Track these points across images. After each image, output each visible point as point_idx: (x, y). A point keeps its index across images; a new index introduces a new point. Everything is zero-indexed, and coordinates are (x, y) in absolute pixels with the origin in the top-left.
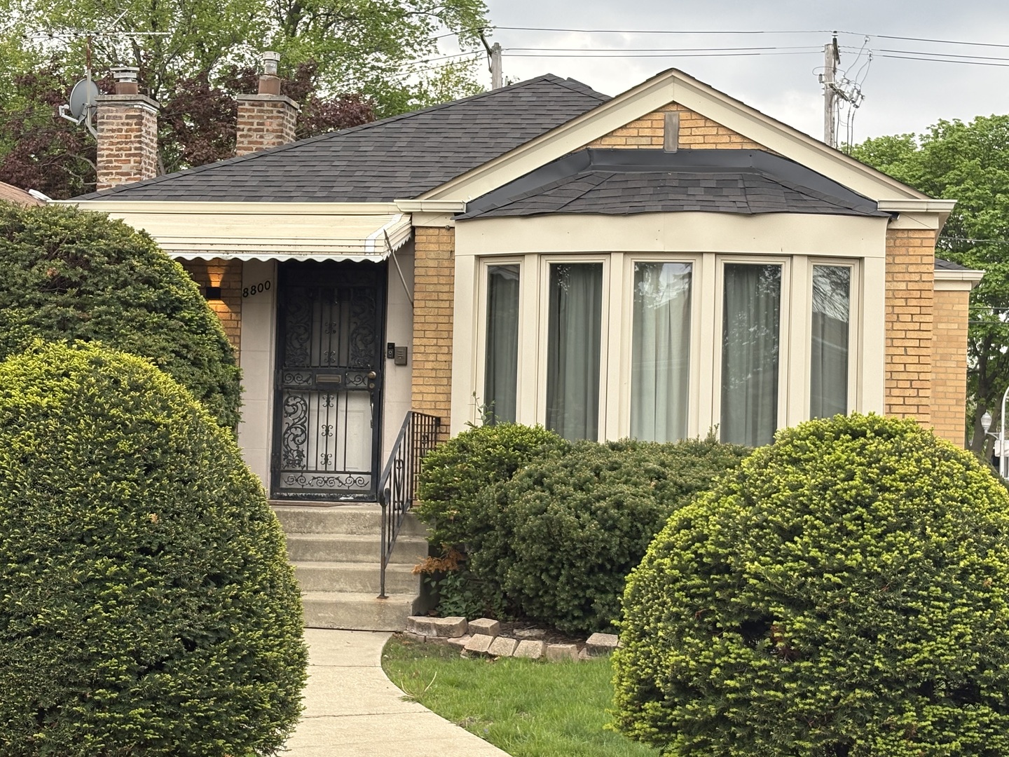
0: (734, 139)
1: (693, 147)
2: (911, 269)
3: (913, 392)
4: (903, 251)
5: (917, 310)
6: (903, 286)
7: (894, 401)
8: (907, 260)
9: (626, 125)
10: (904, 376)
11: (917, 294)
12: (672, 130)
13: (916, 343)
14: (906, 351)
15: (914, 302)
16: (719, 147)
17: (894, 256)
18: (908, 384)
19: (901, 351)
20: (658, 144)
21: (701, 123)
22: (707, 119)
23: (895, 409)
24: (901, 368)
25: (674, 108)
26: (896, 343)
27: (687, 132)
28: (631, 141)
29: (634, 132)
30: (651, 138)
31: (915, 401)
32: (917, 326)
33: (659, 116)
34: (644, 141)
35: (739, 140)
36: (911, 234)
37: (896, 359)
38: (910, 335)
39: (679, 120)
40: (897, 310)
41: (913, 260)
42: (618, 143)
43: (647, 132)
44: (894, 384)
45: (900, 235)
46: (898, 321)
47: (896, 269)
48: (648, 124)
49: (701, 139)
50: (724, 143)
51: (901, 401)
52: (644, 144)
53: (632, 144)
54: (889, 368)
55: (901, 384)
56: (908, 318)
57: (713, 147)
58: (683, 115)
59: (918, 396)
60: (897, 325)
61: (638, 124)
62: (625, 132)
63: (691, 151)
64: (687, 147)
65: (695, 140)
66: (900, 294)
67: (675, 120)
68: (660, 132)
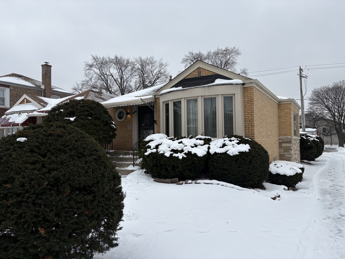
0: (211, 73)
1: (203, 76)
2: (249, 95)
4: (247, 92)
5: (250, 104)
7: (246, 125)
8: (247, 94)
9: (191, 73)
10: (248, 119)
11: (250, 101)
12: (200, 73)
13: (250, 112)
14: (248, 114)
17: (245, 93)
18: (249, 121)
20: (197, 76)
21: (205, 70)
22: (206, 70)
23: (246, 127)
25: (200, 68)
26: (246, 112)
27: (202, 73)
29: (192, 74)
30: (196, 75)
31: (251, 124)
32: (250, 108)
33: (197, 70)
34: (194, 76)
35: (212, 73)
36: (248, 88)
37: (246, 116)
38: (249, 110)
40: (246, 105)
41: (249, 93)
42: (190, 77)
43: (195, 74)
45: (246, 88)
46: (246, 107)
47: (245, 96)
48: (195, 72)
49: (205, 74)
50: (209, 74)
51: (248, 125)
53: (192, 77)
54: (245, 118)
55: (247, 121)
56: (248, 106)
57: (207, 75)
58: (201, 69)
61: (193, 73)
64: (202, 76)
65: (204, 74)
66: (247, 101)
67: (200, 71)
68: (197, 74)
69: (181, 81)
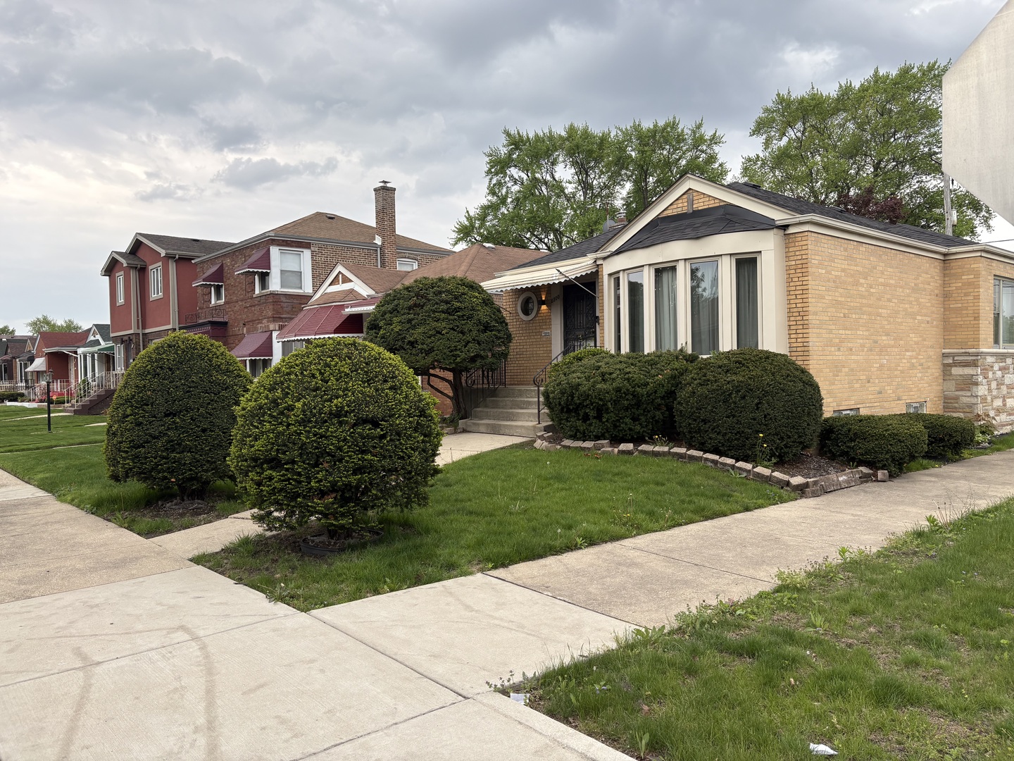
0: (716, 201)
2: (797, 253)
3: (800, 318)
4: (793, 244)
5: (800, 275)
6: (793, 263)
7: (791, 323)
8: (795, 249)
9: (671, 204)
10: (796, 310)
11: (800, 266)
12: (690, 202)
13: (801, 292)
14: (796, 296)
15: (799, 271)
16: (710, 206)
17: (789, 248)
18: (797, 314)
19: (794, 297)
20: (685, 210)
21: (702, 196)
22: (704, 194)
23: (792, 328)
24: (794, 306)
25: (691, 191)
26: (792, 293)
27: (696, 202)
28: (675, 210)
29: (675, 207)
30: (682, 208)
31: (801, 322)
32: (801, 283)
33: (685, 196)
36: (797, 235)
37: (792, 301)
39: (693, 197)
40: (791, 276)
41: (798, 248)
42: (669, 213)
43: (680, 205)
44: (791, 314)
45: (791, 236)
46: (792, 281)
47: (791, 254)
48: (680, 201)
49: (702, 204)
50: (712, 204)
51: (794, 323)
52: (679, 211)
53: (675, 212)
54: (789, 306)
55: (795, 314)
56: (797, 279)
57: (707, 207)
58: (695, 194)
59: (803, 320)
60: (792, 284)
61: (677, 202)
62: (672, 207)
63: (699, 210)
64: (697, 209)
66: (793, 267)
67: (691, 197)
68: (686, 204)
69: (651, 221)
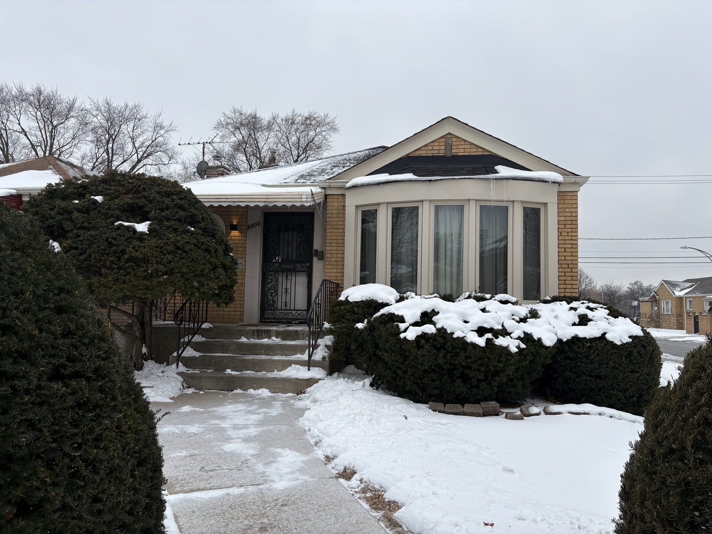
0: (478, 150)
1: (459, 154)
2: (567, 210)
3: (569, 270)
5: (570, 230)
9: (426, 145)
11: (570, 222)
12: (448, 146)
13: (570, 246)
15: (569, 226)
16: (472, 154)
19: (564, 250)
20: (442, 153)
21: (463, 143)
22: (465, 141)
24: (564, 258)
25: (449, 136)
26: (562, 246)
27: (456, 147)
28: (428, 152)
29: (431, 148)
30: (439, 150)
31: (570, 274)
32: (570, 238)
33: (443, 140)
34: (435, 152)
35: (481, 150)
37: (562, 254)
38: (567, 242)
39: (452, 142)
41: (567, 206)
42: (423, 153)
43: (437, 148)
44: (561, 266)
48: (437, 144)
49: (463, 150)
50: (474, 152)
53: (430, 154)
56: (566, 234)
57: (469, 154)
58: (454, 139)
59: (572, 272)
60: (562, 238)
61: (432, 144)
62: (426, 148)
63: (458, 156)
64: (456, 154)
65: (460, 150)
66: (563, 223)
67: (450, 141)
68: (443, 148)
69: (400, 159)
